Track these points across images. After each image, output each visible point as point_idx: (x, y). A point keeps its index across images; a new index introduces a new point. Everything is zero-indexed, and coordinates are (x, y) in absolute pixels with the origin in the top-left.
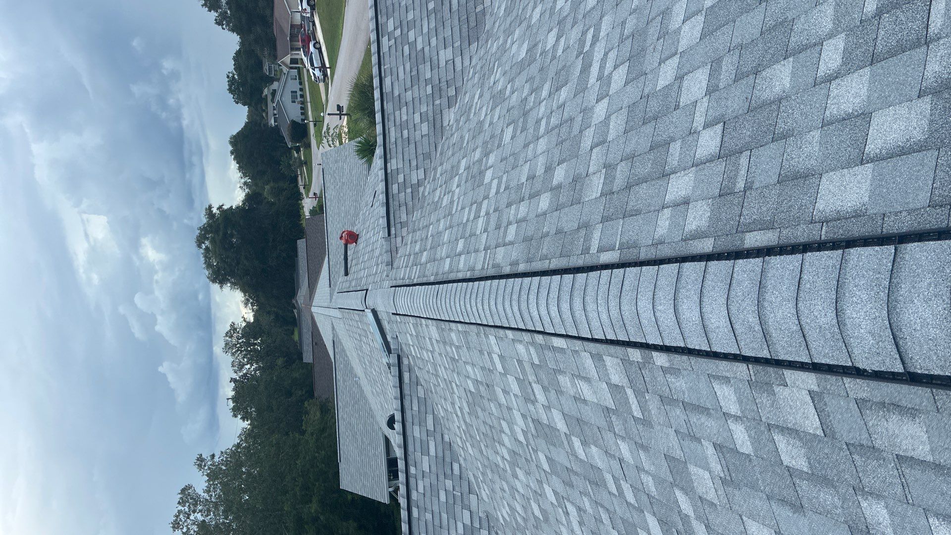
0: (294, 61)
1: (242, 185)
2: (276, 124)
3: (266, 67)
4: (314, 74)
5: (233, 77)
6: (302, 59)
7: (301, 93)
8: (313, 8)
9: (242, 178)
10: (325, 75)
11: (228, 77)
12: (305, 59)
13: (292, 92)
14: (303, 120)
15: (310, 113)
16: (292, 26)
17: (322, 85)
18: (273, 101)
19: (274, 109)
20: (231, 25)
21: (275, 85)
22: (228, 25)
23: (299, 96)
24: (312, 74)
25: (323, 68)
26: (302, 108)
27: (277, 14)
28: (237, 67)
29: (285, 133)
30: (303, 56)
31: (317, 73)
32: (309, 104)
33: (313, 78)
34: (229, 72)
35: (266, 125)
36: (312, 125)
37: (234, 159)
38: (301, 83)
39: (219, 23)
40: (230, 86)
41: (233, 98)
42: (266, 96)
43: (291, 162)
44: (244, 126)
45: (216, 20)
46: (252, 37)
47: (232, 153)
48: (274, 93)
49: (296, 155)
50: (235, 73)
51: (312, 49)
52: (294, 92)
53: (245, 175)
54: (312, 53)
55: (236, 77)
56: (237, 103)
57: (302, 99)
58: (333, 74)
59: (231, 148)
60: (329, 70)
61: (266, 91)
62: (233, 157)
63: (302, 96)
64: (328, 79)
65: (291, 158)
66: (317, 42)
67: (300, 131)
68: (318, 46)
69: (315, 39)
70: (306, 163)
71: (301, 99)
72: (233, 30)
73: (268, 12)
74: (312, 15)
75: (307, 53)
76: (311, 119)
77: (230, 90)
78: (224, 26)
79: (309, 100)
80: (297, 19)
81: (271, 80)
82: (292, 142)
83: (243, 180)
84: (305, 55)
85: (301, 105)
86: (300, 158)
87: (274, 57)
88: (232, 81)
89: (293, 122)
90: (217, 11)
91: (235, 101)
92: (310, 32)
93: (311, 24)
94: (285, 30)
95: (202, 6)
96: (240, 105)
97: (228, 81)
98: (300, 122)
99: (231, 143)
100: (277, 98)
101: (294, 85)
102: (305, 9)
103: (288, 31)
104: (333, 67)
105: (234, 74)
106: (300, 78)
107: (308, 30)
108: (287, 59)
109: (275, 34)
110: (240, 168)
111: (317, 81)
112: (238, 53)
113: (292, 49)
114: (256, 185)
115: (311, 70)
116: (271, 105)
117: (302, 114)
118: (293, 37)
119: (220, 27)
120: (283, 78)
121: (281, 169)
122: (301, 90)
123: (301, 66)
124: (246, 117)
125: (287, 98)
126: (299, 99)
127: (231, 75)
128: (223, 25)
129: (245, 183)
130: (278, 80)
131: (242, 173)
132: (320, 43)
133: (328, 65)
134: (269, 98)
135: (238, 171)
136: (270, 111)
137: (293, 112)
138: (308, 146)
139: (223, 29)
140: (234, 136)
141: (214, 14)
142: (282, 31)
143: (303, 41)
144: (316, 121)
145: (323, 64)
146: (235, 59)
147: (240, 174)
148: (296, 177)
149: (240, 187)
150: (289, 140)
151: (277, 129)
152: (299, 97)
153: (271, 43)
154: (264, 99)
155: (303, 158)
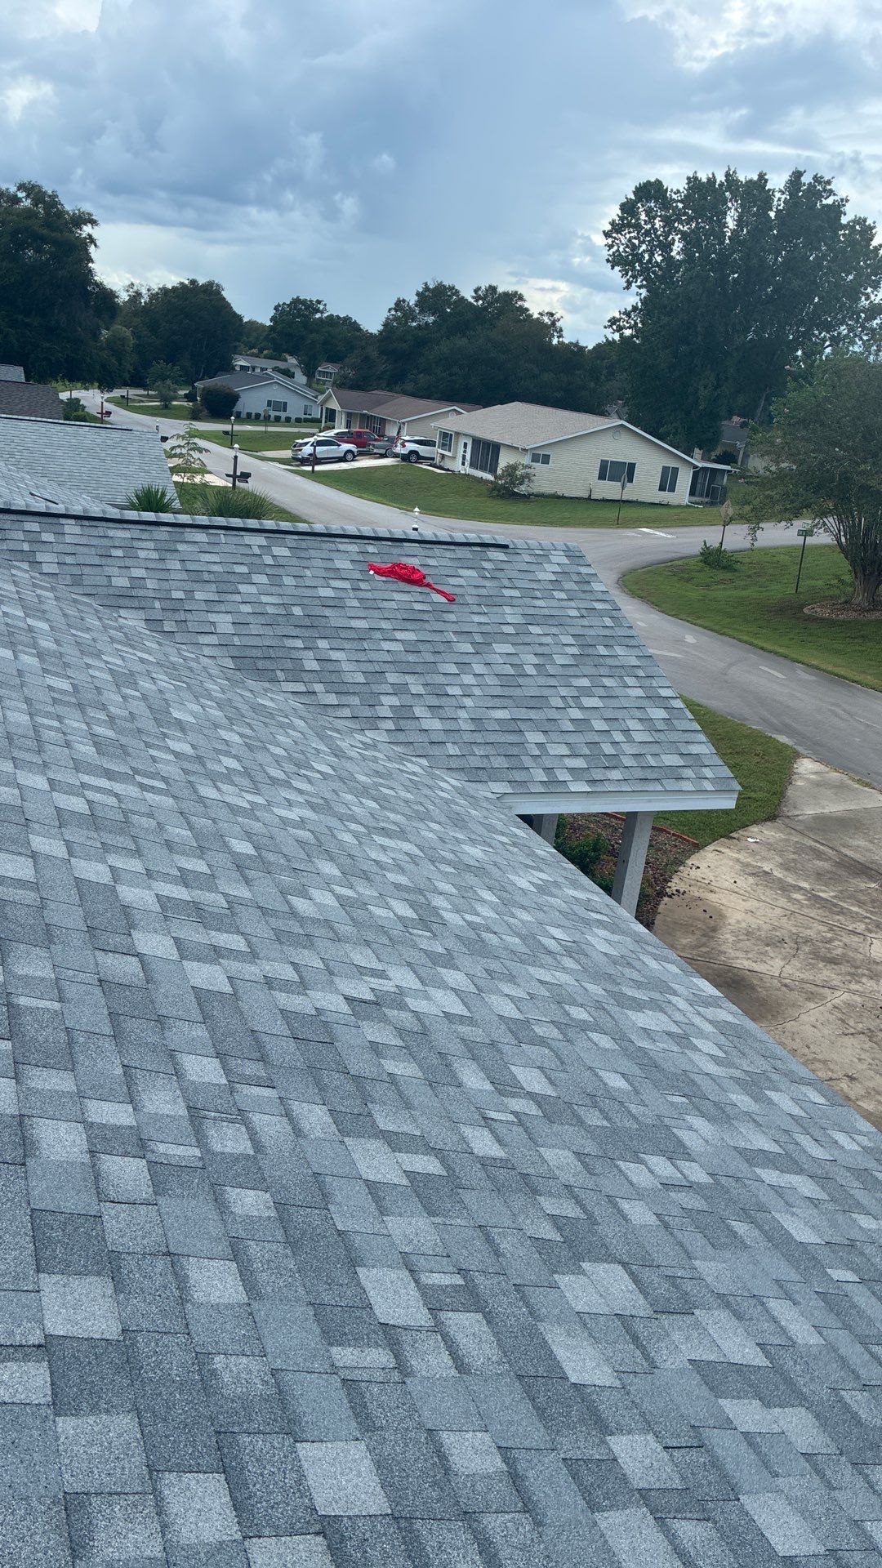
0: (331, 415)
1: (135, 288)
2: (238, 368)
3: (331, 368)
4: (306, 443)
5: (318, 311)
6: (334, 428)
7: (283, 419)
8: (405, 458)
9: (149, 290)
10: (303, 461)
11: (319, 302)
12: (332, 433)
13: (285, 404)
14: (238, 416)
15: (249, 428)
16: (383, 421)
17: (287, 454)
18: (276, 369)
19: (262, 369)
20: (395, 324)
21: (301, 378)
22: (396, 319)
23: (278, 413)
24: (306, 440)
25: (314, 460)
26: (258, 416)
27: (405, 399)
28: (333, 321)
29: (219, 381)
30: (336, 431)
31: (308, 450)
32: (262, 429)
33: (300, 441)
34: (325, 305)
35: (236, 351)
36: (228, 428)
37: (182, 283)
38: (298, 420)
39: (399, 305)
40: (304, 302)
41: (284, 304)
42: (286, 360)
43: (169, 382)
44: (235, 313)
45: (404, 301)
46: (374, 354)
47: (193, 282)
48: (289, 374)
49: (182, 393)
50: (325, 315)
51: (346, 447)
52: (284, 407)
53: (153, 297)
54: (339, 445)
55: (318, 315)
56: (276, 308)
57: (272, 418)
58: (303, 474)
59: (201, 281)
60: (309, 468)
61: (292, 361)
62: (186, 282)
63: (278, 419)
64: (297, 466)
65: (176, 383)
66: (355, 456)
67: (220, 406)
68: (349, 457)
69: (361, 454)
70: (166, 407)
71: (273, 416)
72: (386, 325)
73: (409, 387)
74: (396, 456)
75: (341, 437)
76: (237, 428)
77: (296, 301)
78: (393, 312)
79: (270, 429)
80: (392, 432)
81: (310, 372)
82: (204, 389)
83: (144, 291)
84: (337, 434)
85: (263, 415)
86: (175, 399)
87: (342, 384)
88: (311, 307)
89: (235, 398)
90: (416, 305)
91: (279, 305)
92: (371, 447)
93: (383, 451)
94: (378, 409)
95: (426, 284)
96: (272, 313)
97: (311, 301)
98: (235, 410)
99: (211, 284)
100: (278, 377)
101: (295, 409)
102: (404, 446)
103: (377, 412)
104: (314, 476)
105: (322, 312)
106: (306, 420)
107: (373, 445)
108: (334, 405)
109: (375, 392)
110: (164, 291)
111: (295, 446)
112: (355, 326)
113: (349, 415)
114: (135, 314)
115: (312, 440)
116: (270, 364)
117: (249, 415)
118: (367, 420)
119: (393, 306)
120: (310, 394)
121: (159, 363)
122: (288, 420)
123: (323, 424)
124: (254, 319)
125: (278, 395)
126: (273, 414)
127: (321, 307)
128: (396, 311)
129: (138, 294)
130: (309, 385)
131: (157, 293)
132: (352, 460)
133: (318, 468)
134: (281, 365)
135: (161, 286)
136: (261, 362)
137: (253, 400)
138: (195, 416)
139: (390, 310)
140: (218, 293)
141: (412, 300)
142: (379, 403)
143: (359, 434)
144: (232, 435)
145: (319, 461)
146: (347, 319)
147: (155, 288)
148: (144, 387)
149: (132, 284)
150: (207, 385)
151: (228, 368)
152: (275, 414)
153: (359, 383)
154: (280, 355)
155: (175, 403)
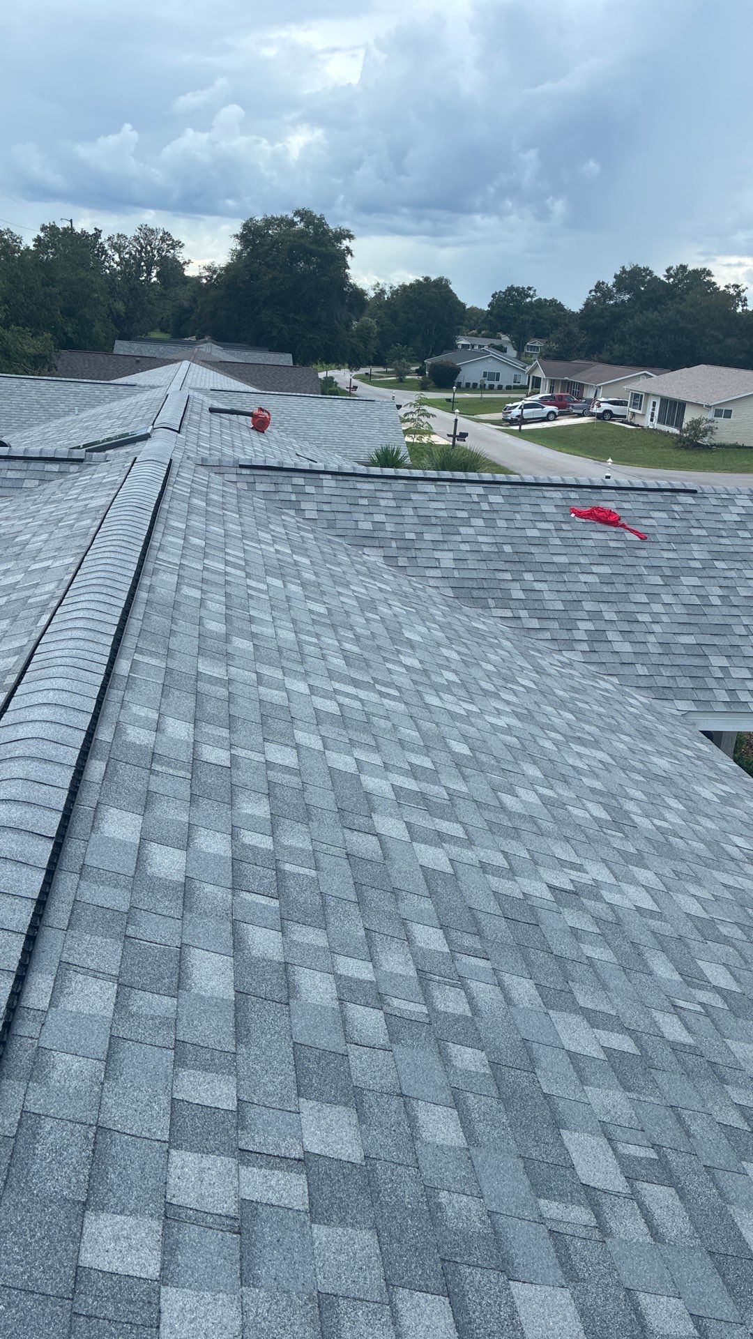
0: (537, 383)
1: (381, 287)
2: (460, 347)
3: (538, 343)
4: (515, 407)
5: (528, 296)
6: (539, 393)
7: (496, 387)
8: (600, 416)
9: (391, 288)
10: (512, 422)
11: (529, 288)
12: (537, 397)
13: (498, 374)
14: (459, 385)
15: (467, 395)
16: (581, 386)
17: (498, 416)
18: (492, 346)
19: (480, 346)
20: (595, 303)
21: (512, 353)
22: (595, 298)
23: (491, 382)
24: (515, 404)
25: (521, 420)
26: (475, 385)
27: (601, 366)
28: (541, 304)
29: (445, 358)
30: (541, 396)
31: (516, 412)
32: (478, 396)
33: (510, 405)
34: (535, 291)
35: (459, 332)
36: (450, 396)
37: (417, 281)
38: (509, 388)
39: (599, 287)
40: (517, 290)
41: (500, 292)
42: (500, 338)
43: (404, 360)
44: (459, 302)
45: (603, 283)
46: (576, 330)
47: (427, 279)
48: (502, 349)
49: (414, 369)
50: (534, 299)
51: (549, 408)
52: (497, 377)
53: (395, 293)
54: (543, 407)
55: (528, 300)
56: (493, 296)
57: (487, 387)
58: (511, 433)
59: (433, 278)
60: (517, 428)
61: (505, 338)
62: (421, 279)
63: (491, 387)
64: (507, 426)
65: (410, 361)
66: (556, 416)
67: (444, 378)
68: (551, 417)
69: (562, 414)
70: (401, 381)
71: (487, 385)
72: (586, 305)
73: (606, 356)
74: (592, 415)
75: (545, 401)
76: (458, 396)
77: (511, 289)
78: (593, 293)
79: (485, 396)
80: (589, 394)
81: (519, 347)
82: (432, 365)
83: (387, 289)
84: (542, 398)
85: (479, 384)
86: (408, 374)
87: (546, 356)
88: (523, 293)
89: (457, 371)
90: (614, 286)
91: (496, 293)
92: (571, 408)
93: (581, 411)
94: (578, 376)
95: (623, 267)
96: (490, 300)
97: (523, 288)
98: (457, 381)
99: (441, 279)
100: (493, 352)
101: (506, 379)
102: (599, 406)
103: (577, 379)
104: (521, 434)
105: (532, 297)
106: (515, 387)
107: (573, 407)
108: (540, 373)
109: (576, 361)
110: (404, 287)
111: (505, 409)
112: (560, 307)
113: (552, 382)
114: (380, 307)
115: (520, 403)
116: (486, 342)
117: (468, 384)
118: (568, 385)
119: (594, 288)
120: (519, 365)
121: (397, 346)
122: (500, 387)
123: (530, 390)
124: (475, 306)
125: (492, 367)
126: (488, 383)
127: (531, 293)
128: (596, 292)
129: (383, 292)
130: (518, 358)
131: (398, 290)
132: (554, 420)
133: (524, 427)
134: (496, 342)
135: (401, 284)
136: (479, 341)
137: (471, 372)
138: (423, 387)
139: (591, 291)
140: (447, 286)
141: (610, 281)
142: (578, 371)
143: (561, 398)
144: (453, 402)
145: (526, 422)
146: (553, 301)
147: (396, 286)
148: (384, 365)
149: (378, 284)
150: (434, 362)
151: (452, 346)
152: (490, 382)
153: (563, 355)
154: (495, 334)
155: (408, 377)
